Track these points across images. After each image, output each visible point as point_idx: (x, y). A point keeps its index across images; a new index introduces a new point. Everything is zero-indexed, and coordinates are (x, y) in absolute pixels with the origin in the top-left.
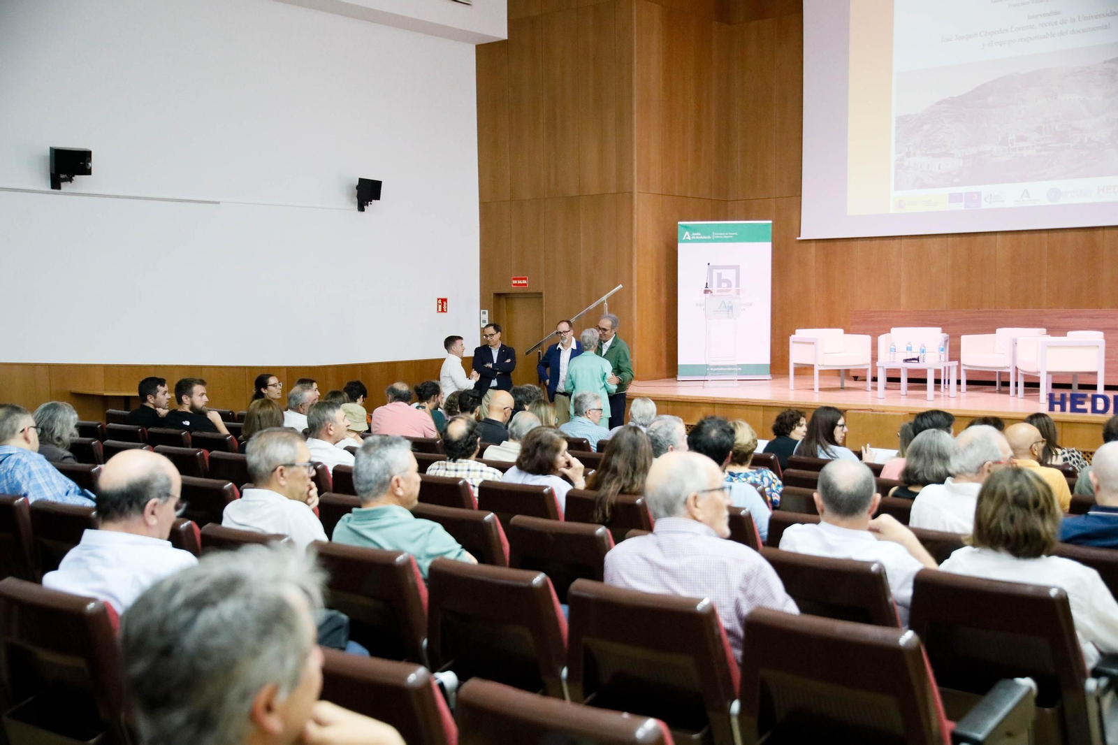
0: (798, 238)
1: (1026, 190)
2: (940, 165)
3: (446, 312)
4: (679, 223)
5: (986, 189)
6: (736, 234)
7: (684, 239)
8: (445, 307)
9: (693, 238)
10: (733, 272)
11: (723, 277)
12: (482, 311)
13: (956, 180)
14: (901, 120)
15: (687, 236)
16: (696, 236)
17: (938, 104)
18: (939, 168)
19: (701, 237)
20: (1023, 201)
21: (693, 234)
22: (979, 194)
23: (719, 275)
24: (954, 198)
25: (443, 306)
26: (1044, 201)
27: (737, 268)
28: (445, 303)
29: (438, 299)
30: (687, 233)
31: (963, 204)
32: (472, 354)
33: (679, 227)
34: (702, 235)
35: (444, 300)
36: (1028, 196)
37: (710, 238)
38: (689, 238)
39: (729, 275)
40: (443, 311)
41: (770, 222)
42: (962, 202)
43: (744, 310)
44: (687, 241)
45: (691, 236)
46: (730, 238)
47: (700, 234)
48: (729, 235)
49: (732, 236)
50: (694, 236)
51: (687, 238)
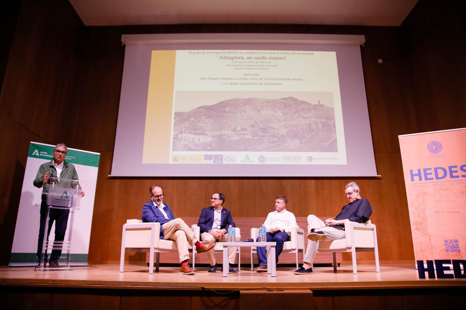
0: (109, 176)
1: (247, 156)
2: (199, 139)
4: (31, 142)
5: (225, 154)
6: (74, 158)
7: (33, 154)
9: (41, 155)
13: (208, 148)
14: (177, 114)
15: (36, 153)
16: (43, 154)
17: (199, 108)
18: (199, 140)
19: (47, 156)
20: (246, 161)
21: (42, 152)
22: (222, 156)
24: (207, 157)
26: (257, 162)
30: (36, 151)
31: (212, 161)
33: (31, 145)
34: (48, 154)
36: (249, 159)
38: (38, 155)
41: (99, 154)
42: (212, 159)
44: (35, 156)
45: (39, 154)
46: (70, 160)
47: (46, 153)
48: (69, 158)
49: (71, 158)
50: (42, 154)
51: (36, 154)
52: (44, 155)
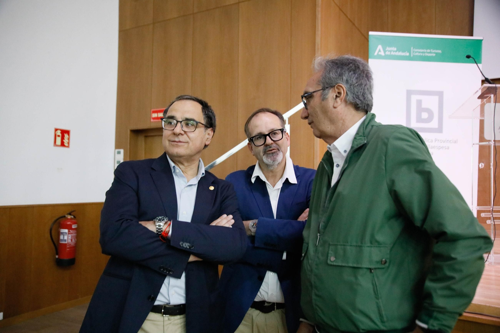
3: (68, 147)
4: (371, 33)
6: (440, 52)
7: (376, 54)
8: (66, 141)
9: (388, 53)
10: (436, 98)
11: (424, 106)
12: (117, 150)
15: (380, 51)
16: (391, 51)
19: (398, 54)
21: (388, 49)
23: (419, 102)
25: (63, 138)
27: (440, 94)
28: (66, 136)
29: (56, 130)
30: (380, 47)
32: (102, 199)
33: (370, 38)
34: (398, 50)
35: (65, 132)
37: (408, 54)
38: (382, 53)
39: (431, 103)
40: (63, 144)
43: (448, 148)
44: (379, 57)
45: (385, 51)
46: (432, 56)
47: (395, 49)
48: (430, 53)
49: (434, 53)
50: (389, 51)
51: (380, 53)
52: (392, 53)
